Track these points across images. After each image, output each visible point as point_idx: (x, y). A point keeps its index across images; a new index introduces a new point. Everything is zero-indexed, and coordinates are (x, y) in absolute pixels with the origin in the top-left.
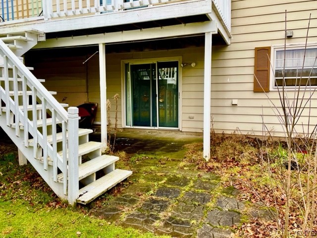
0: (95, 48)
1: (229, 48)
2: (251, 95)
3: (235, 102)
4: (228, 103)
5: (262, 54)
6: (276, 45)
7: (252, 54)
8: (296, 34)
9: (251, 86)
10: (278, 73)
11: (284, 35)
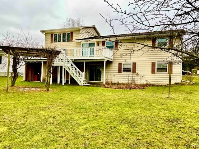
0: (83, 62)
1: (113, 62)
2: (118, 73)
3: (114, 75)
4: (113, 75)
5: (120, 64)
6: (123, 63)
7: (118, 64)
8: (127, 60)
9: (118, 71)
10: (123, 69)
11: (124, 60)
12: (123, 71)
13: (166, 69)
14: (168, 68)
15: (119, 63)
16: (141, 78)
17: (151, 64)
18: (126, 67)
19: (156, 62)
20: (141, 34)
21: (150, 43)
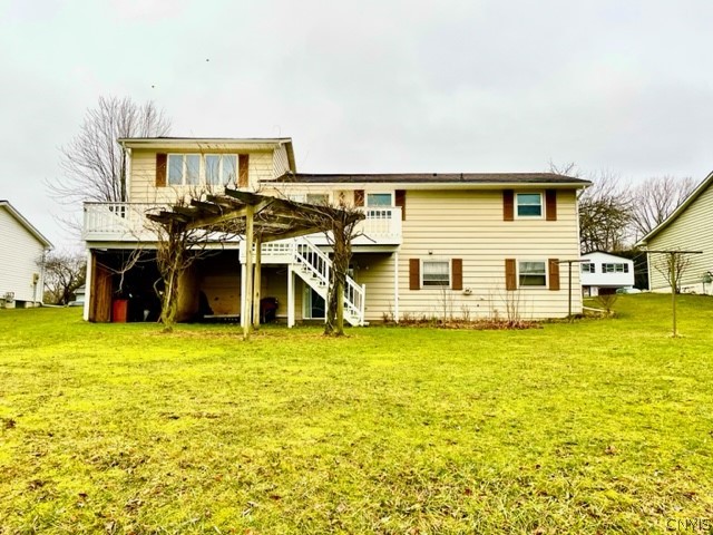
2: (409, 291)
6: (423, 259)
7: (408, 263)
8: (435, 252)
9: (408, 285)
10: (425, 277)
11: (427, 252)
12: (425, 283)
13: (544, 277)
14: (547, 274)
15: (411, 260)
16: (480, 303)
17: (504, 263)
18: (432, 270)
19: (517, 258)
20: (465, 178)
21: (497, 206)
